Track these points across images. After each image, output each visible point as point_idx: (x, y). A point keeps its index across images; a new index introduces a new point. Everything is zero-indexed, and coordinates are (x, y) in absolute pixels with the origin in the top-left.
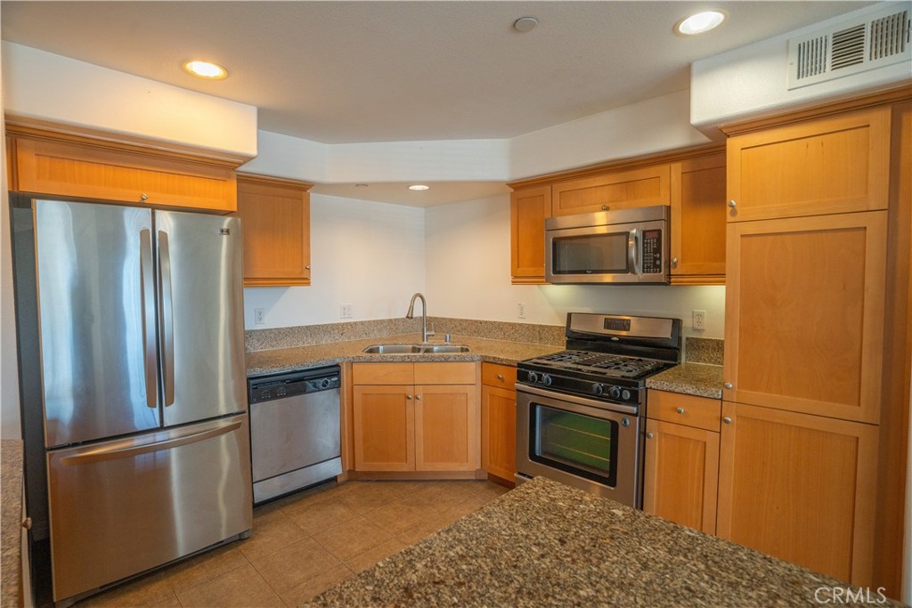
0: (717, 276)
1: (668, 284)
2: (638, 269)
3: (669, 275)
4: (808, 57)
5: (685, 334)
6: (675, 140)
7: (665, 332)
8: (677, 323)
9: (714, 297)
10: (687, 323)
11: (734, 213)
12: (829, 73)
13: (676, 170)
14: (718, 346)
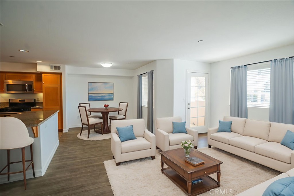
0: (41, 92)
1: (33, 93)
2: (28, 91)
3: (33, 92)
4: (52, 68)
5: (36, 101)
6: (34, 71)
7: (33, 101)
8: (35, 100)
9: (41, 95)
10: (36, 100)
11: (43, 84)
12: (54, 70)
13: (34, 76)
14: (42, 103)
